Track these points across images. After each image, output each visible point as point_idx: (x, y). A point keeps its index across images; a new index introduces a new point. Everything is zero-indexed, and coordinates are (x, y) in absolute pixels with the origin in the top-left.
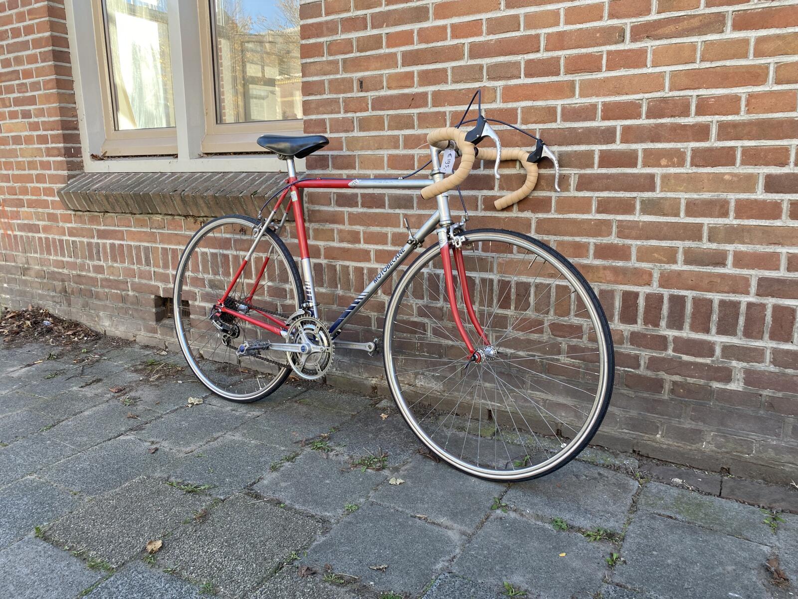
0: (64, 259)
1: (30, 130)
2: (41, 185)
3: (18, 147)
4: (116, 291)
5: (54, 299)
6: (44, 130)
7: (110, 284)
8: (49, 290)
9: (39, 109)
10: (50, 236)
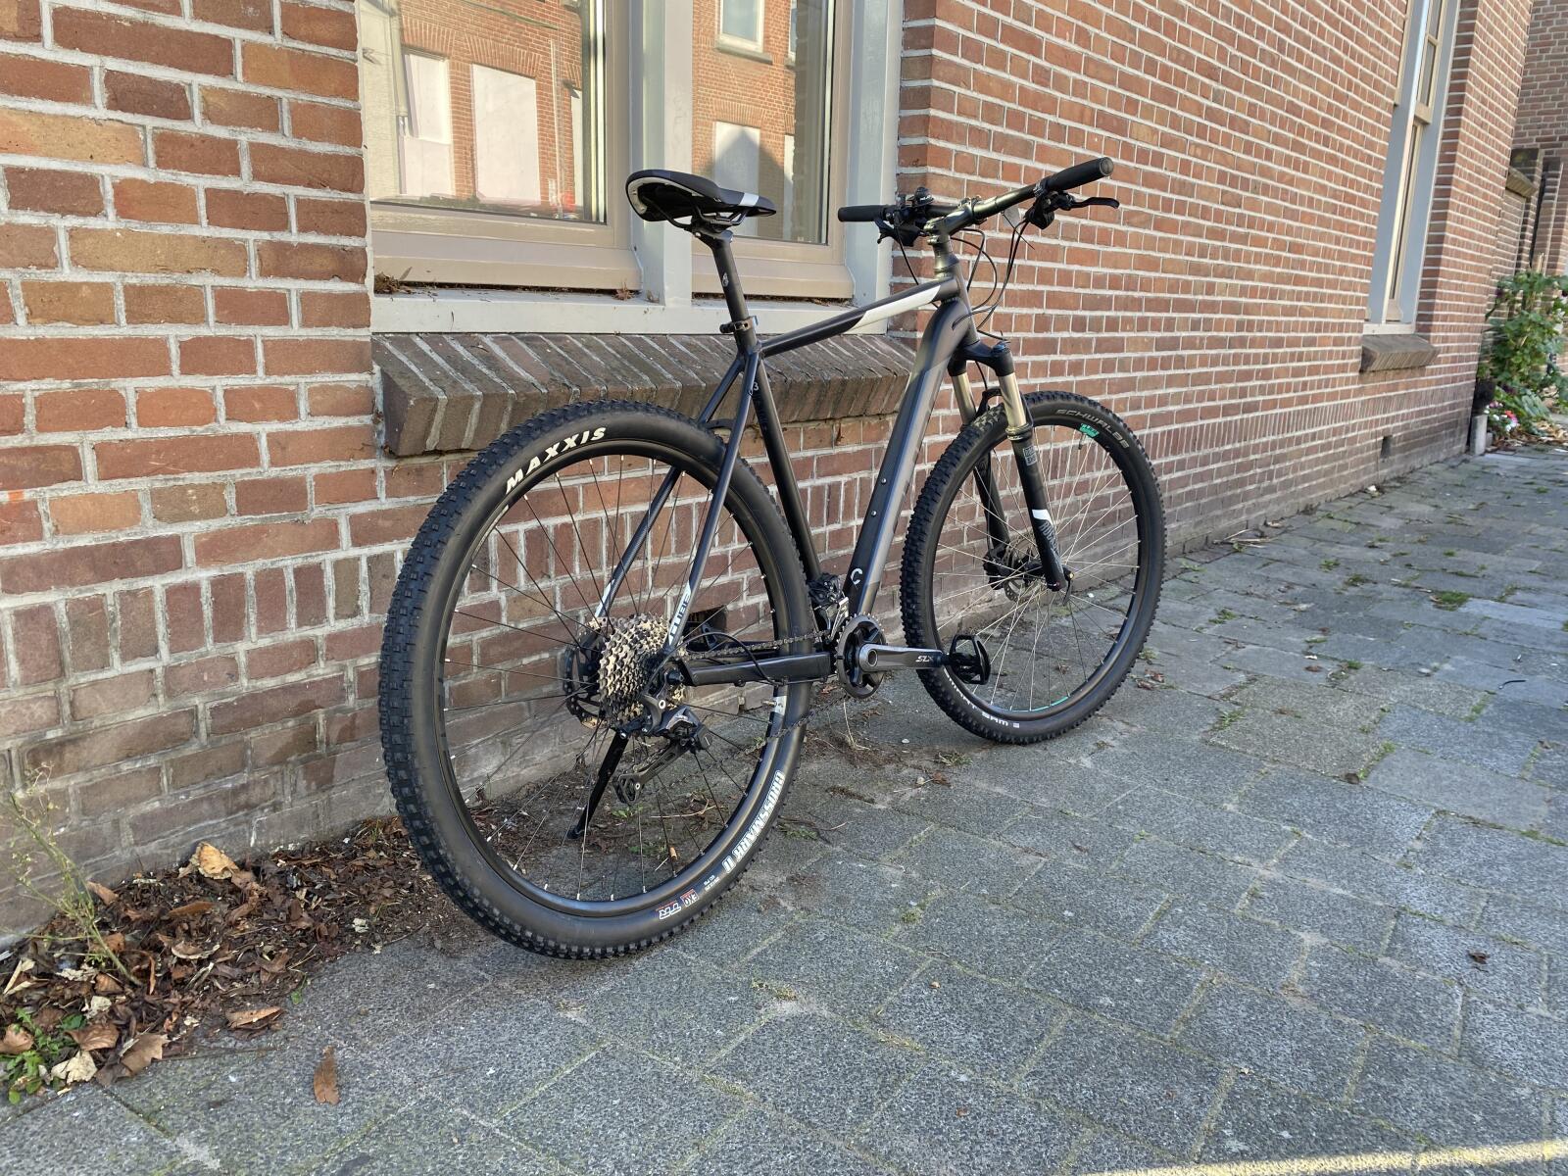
0: (319, 632)
1: (161, 164)
2: (219, 383)
3: (62, 223)
4: (535, 658)
5: (243, 798)
6: (257, 176)
7: (517, 644)
8: (206, 777)
9: (245, 95)
10: (249, 570)
